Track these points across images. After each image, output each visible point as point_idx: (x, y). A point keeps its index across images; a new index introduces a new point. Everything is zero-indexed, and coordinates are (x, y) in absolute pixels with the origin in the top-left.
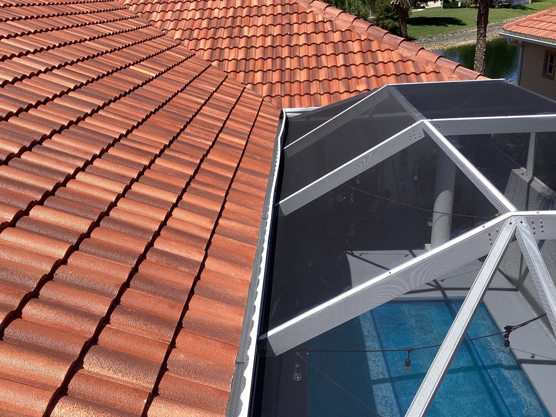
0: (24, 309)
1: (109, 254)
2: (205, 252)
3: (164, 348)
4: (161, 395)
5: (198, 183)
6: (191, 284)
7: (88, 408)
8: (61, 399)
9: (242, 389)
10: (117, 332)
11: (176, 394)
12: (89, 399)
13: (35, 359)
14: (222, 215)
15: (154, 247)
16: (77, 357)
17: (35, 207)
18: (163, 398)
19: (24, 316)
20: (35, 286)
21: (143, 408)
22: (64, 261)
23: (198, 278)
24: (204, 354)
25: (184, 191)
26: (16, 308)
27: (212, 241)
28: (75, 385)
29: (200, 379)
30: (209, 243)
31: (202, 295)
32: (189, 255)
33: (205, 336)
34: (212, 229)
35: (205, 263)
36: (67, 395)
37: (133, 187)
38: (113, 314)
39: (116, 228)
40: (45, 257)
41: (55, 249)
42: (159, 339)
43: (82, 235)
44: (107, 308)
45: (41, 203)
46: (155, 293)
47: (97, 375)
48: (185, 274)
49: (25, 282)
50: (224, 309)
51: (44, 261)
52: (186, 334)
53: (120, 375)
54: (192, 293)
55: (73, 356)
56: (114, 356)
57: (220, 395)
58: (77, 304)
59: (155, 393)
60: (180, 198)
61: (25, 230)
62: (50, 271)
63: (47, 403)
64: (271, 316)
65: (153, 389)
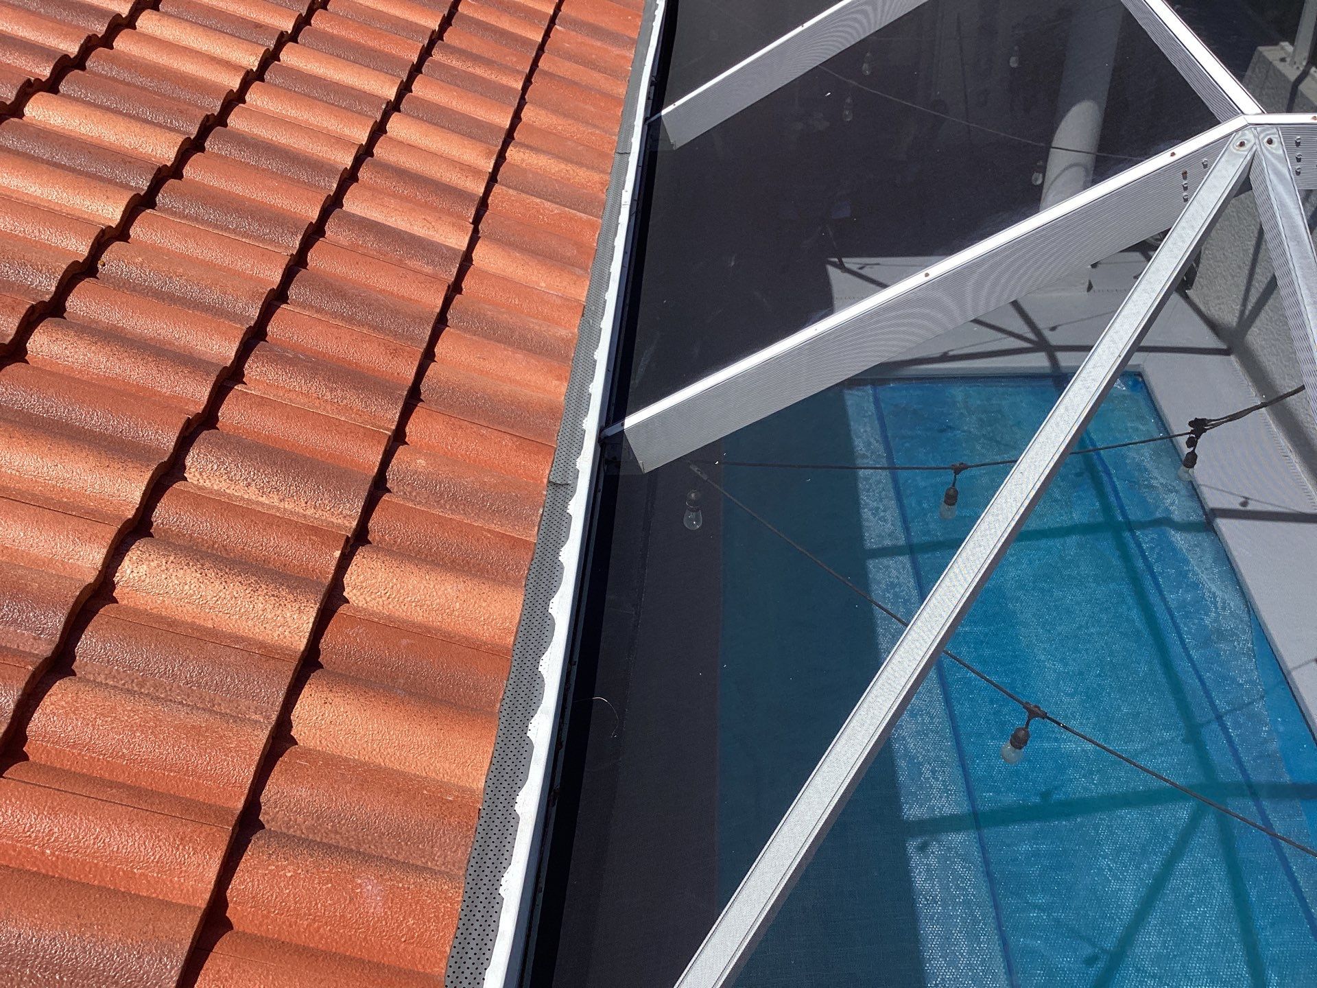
0: (31, 340)
1: (233, 221)
2: (472, 226)
3: (379, 442)
4: (375, 544)
5: (451, 53)
6: (440, 302)
7: (202, 565)
8: (137, 544)
9: (563, 539)
10: (262, 402)
11: (409, 543)
12: (203, 546)
13: (66, 455)
14: (513, 139)
15: (344, 208)
16: (169, 455)
17: (36, 96)
18: (378, 550)
19: (32, 359)
20: (53, 289)
21: (333, 568)
22: (121, 233)
23: (455, 288)
24: (475, 461)
25: (416, 70)
26: (11, 338)
27: (489, 201)
28: (169, 515)
29: (465, 514)
30: (483, 205)
31: (466, 330)
32: (431, 233)
33: (476, 421)
34: (490, 170)
35: (473, 255)
36: (151, 535)
37: (283, 56)
38: (250, 361)
39: (246, 156)
40: (71, 221)
41: (96, 201)
42: (365, 422)
43: (159, 169)
44: (235, 346)
45: (51, 86)
46: (350, 320)
47: (220, 496)
48: (423, 278)
49: (26, 279)
50: (521, 363)
51: (71, 229)
52: (430, 415)
53: (276, 497)
54: (441, 322)
55: (158, 451)
56: (258, 455)
57: (513, 547)
58: (159, 334)
59: (359, 538)
60: (405, 88)
61: (17, 153)
62: (86, 254)
63: (105, 551)
64: (634, 382)
65: (355, 530)
